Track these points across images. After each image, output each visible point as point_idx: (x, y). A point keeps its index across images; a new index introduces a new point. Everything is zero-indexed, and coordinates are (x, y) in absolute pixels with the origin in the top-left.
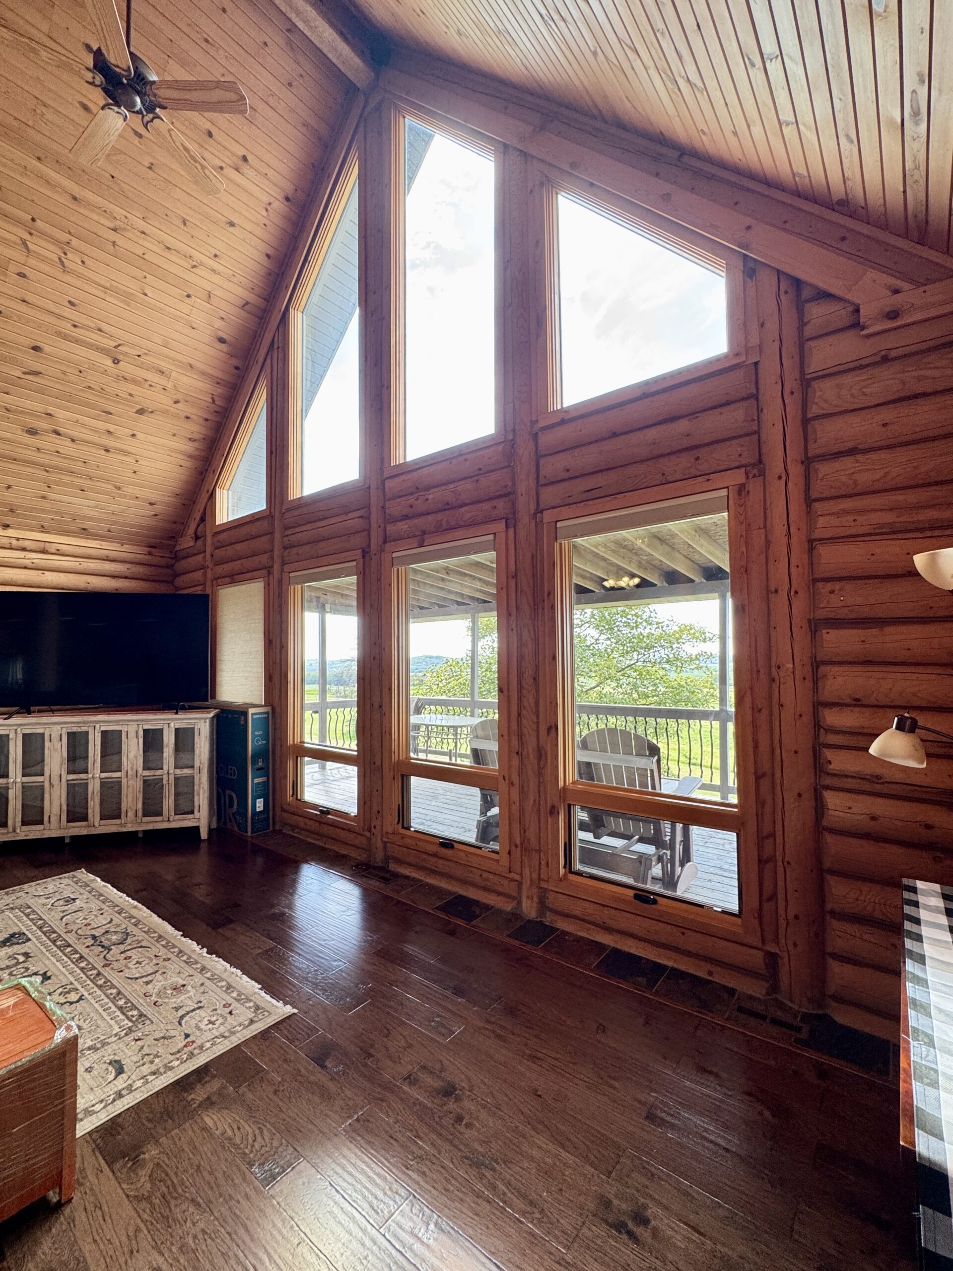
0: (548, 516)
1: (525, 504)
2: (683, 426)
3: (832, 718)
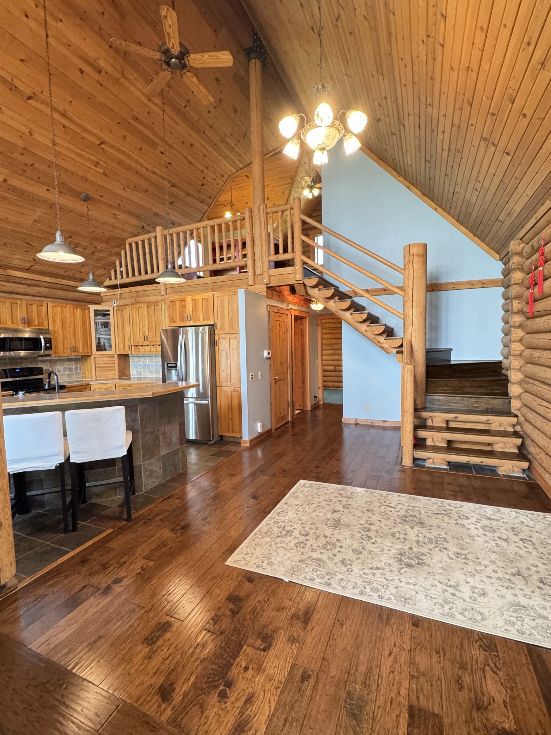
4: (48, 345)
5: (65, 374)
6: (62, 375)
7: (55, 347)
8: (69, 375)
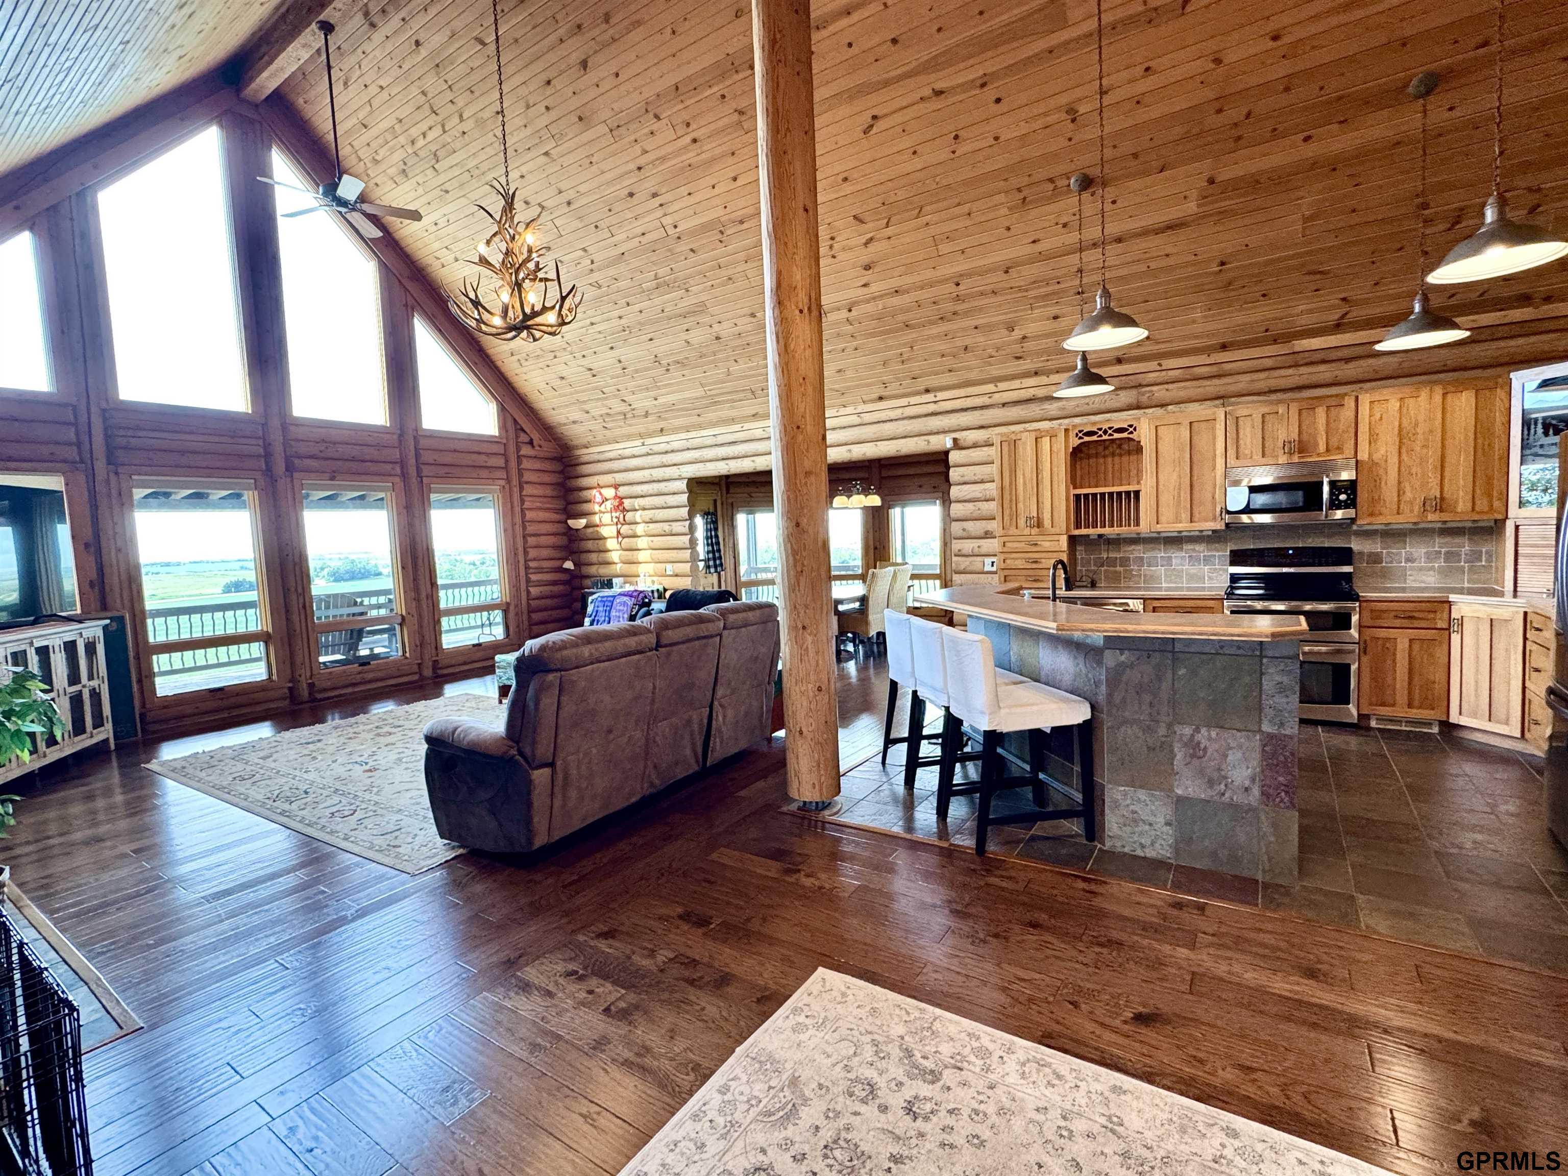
0: (424, 479)
1: (413, 471)
2: (483, 457)
3: (532, 564)
4: (1343, 497)
5: (1432, 568)
6: (1421, 569)
7: (1374, 501)
8: (1444, 572)
